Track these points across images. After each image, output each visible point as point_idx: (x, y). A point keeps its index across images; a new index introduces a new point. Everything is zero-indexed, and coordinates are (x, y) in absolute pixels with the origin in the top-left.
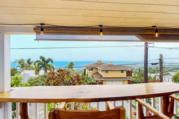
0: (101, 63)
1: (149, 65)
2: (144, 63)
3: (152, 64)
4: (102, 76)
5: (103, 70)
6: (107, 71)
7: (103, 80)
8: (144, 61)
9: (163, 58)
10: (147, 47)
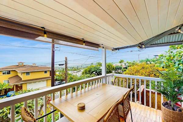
0: (23, 65)
1: (56, 66)
2: (51, 64)
3: (60, 65)
4: (21, 79)
5: (23, 73)
6: (28, 73)
7: (22, 84)
8: (51, 62)
9: (67, 60)
10: (54, 50)
